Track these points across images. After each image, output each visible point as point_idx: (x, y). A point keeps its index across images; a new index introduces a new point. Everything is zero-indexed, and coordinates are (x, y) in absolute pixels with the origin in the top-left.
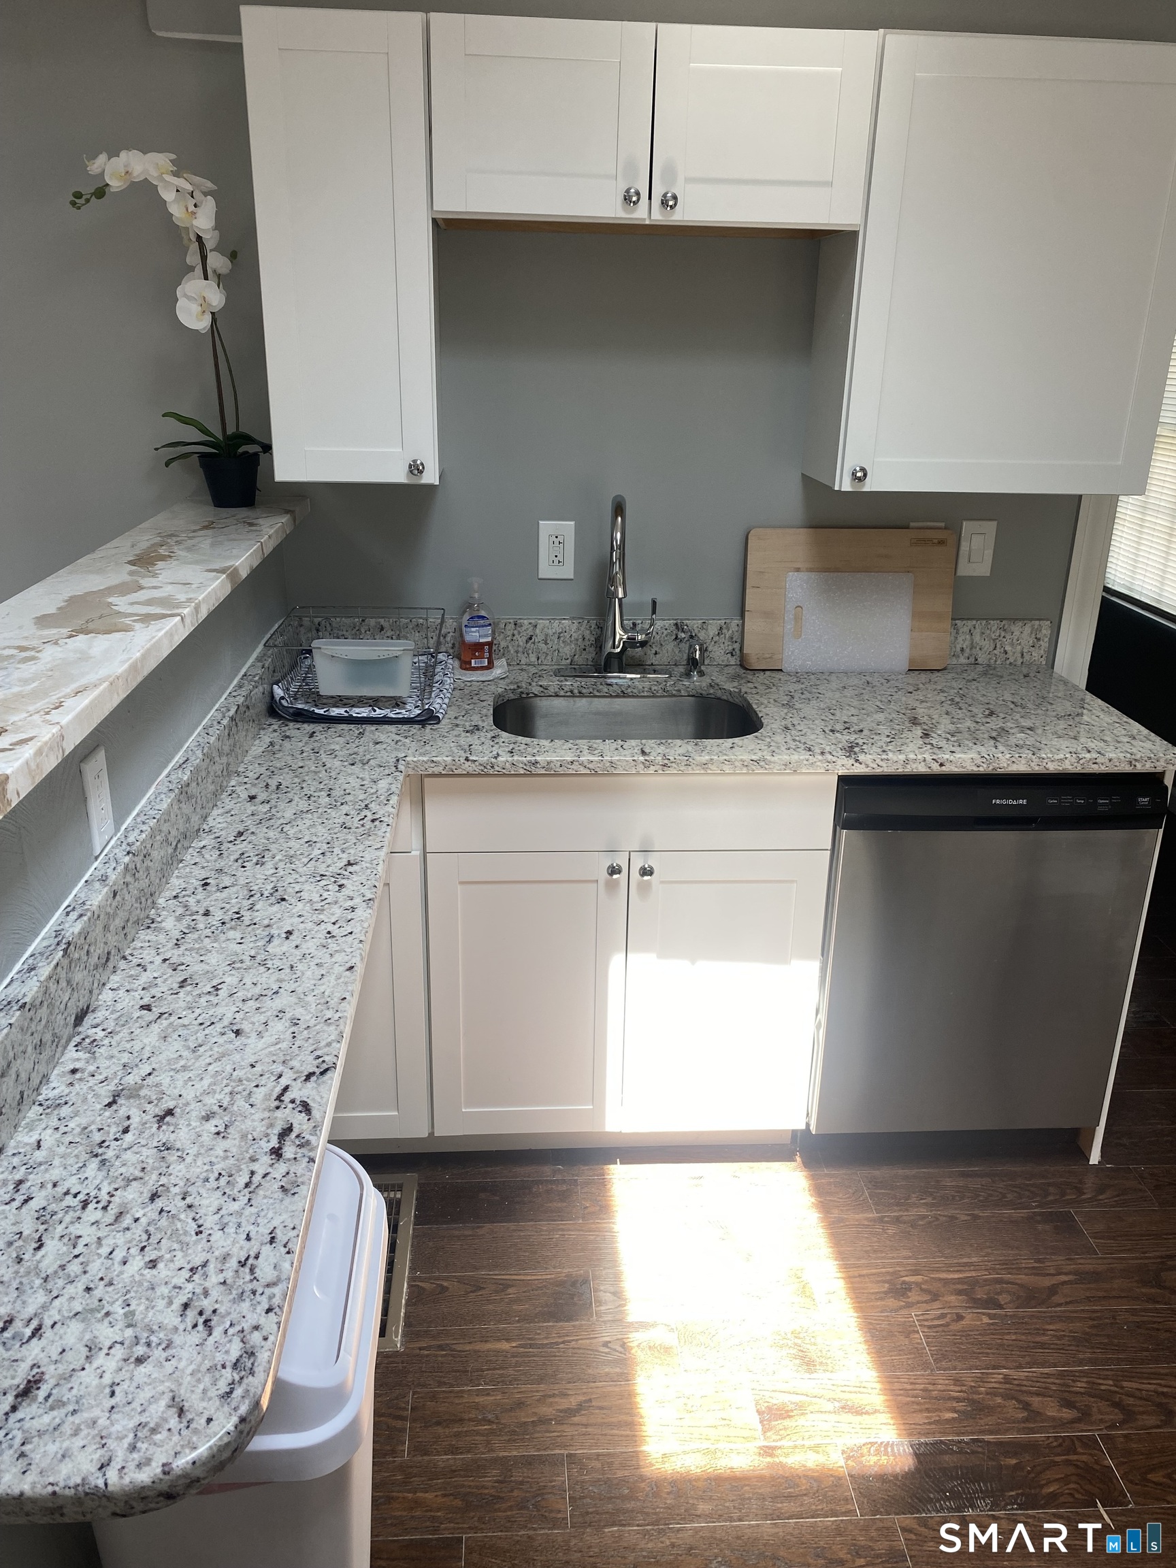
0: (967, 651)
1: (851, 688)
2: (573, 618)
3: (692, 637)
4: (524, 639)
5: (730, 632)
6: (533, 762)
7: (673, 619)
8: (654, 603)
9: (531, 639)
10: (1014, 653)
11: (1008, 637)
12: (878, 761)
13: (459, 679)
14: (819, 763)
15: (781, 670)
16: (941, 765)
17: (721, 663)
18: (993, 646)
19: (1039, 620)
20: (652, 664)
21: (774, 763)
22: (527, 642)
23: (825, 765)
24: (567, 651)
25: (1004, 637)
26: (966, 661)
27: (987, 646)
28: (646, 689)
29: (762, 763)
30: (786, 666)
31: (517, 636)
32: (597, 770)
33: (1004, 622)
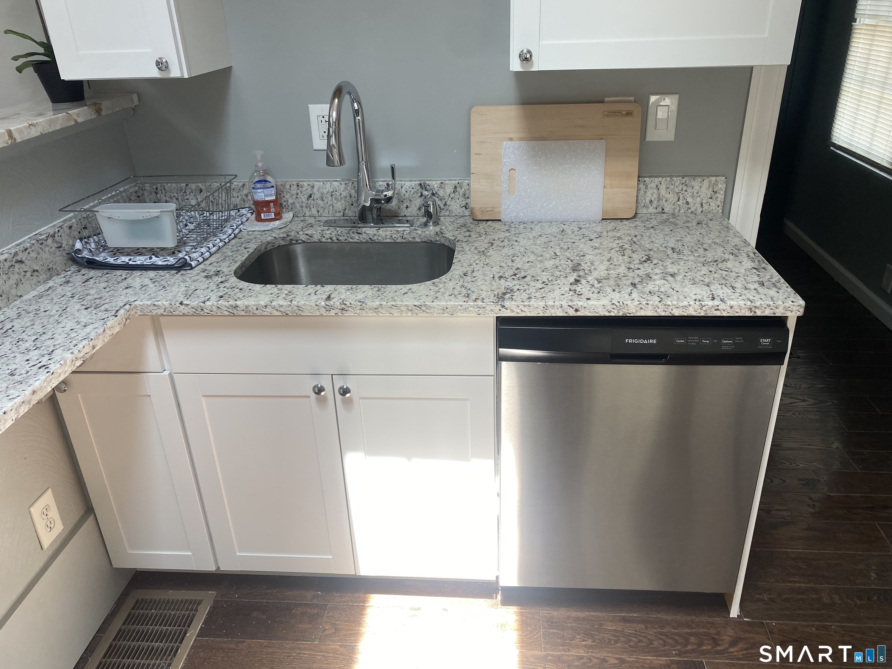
0: (655, 204)
1: (545, 236)
2: (343, 180)
3: (433, 194)
4: (306, 197)
5: (463, 190)
6: (234, 306)
7: (419, 181)
8: (393, 169)
9: (310, 196)
10: (695, 203)
11: (689, 191)
12: (521, 307)
13: (245, 229)
14: (471, 309)
15: (500, 220)
16: (576, 310)
17: (458, 214)
18: (677, 198)
19: (716, 176)
20: (405, 216)
21: (434, 308)
22: (308, 199)
23: (477, 310)
24: (339, 205)
25: (686, 191)
26: (655, 211)
27: (672, 198)
28: (388, 237)
29: (423, 308)
30: (504, 217)
31: (300, 195)
32: (288, 312)
33: (686, 178)
